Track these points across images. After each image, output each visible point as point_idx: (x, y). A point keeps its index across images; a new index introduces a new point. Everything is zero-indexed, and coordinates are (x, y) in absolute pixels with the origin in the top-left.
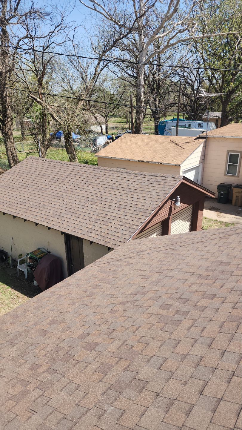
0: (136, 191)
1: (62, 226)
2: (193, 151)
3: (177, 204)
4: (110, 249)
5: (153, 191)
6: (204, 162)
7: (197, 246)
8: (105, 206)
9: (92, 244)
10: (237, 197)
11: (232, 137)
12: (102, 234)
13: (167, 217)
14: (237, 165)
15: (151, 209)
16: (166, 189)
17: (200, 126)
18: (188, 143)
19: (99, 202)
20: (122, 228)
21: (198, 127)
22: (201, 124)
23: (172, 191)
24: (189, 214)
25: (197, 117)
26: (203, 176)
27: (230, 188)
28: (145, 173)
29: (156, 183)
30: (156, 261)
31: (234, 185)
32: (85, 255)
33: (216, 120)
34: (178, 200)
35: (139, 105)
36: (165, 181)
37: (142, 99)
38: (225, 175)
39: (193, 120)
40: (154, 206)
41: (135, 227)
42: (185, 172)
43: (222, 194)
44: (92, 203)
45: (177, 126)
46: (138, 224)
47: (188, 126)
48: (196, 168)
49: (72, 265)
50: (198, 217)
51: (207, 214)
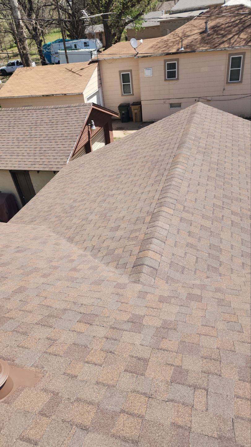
0: (58, 123)
1: (7, 165)
2: (90, 76)
3: (93, 128)
4: (55, 172)
5: (72, 120)
6: (102, 86)
7: (117, 149)
8: (37, 141)
9: (39, 173)
10: (136, 114)
11: (120, 57)
12: (45, 163)
13: (88, 140)
14: (130, 84)
15: (75, 135)
16: (83, 116)
17: (86, 45)
18: (84, 69)
19: (29, 139)
20: (59, 154)
21: (85, 46)
22: (87, 43)
23: (87, 117)
24: (102, 136)
25: (79, 34)
26: (104, 100)
27: (129, 107)
28: (60, 106)
29: (72, 113)
30: (95, 164)
31: (131, 103)
32: (34, 185)
33: (100, 34)
34: (93, 124)
35: (20, 32)
36: (79, 110)
37: (21, 24)
38: (122, 95)
39: (77, 39)
40: (77, 132)
41: (68, 152)
42: (88, 99)
43: (123, 114)
44: (24, 141)
45: (65, 49)
46: (70, 149)
47: (74, 47)
48: (97, 93)
49: (24, 197)
50: (110, 136)
51: (116, 134)
